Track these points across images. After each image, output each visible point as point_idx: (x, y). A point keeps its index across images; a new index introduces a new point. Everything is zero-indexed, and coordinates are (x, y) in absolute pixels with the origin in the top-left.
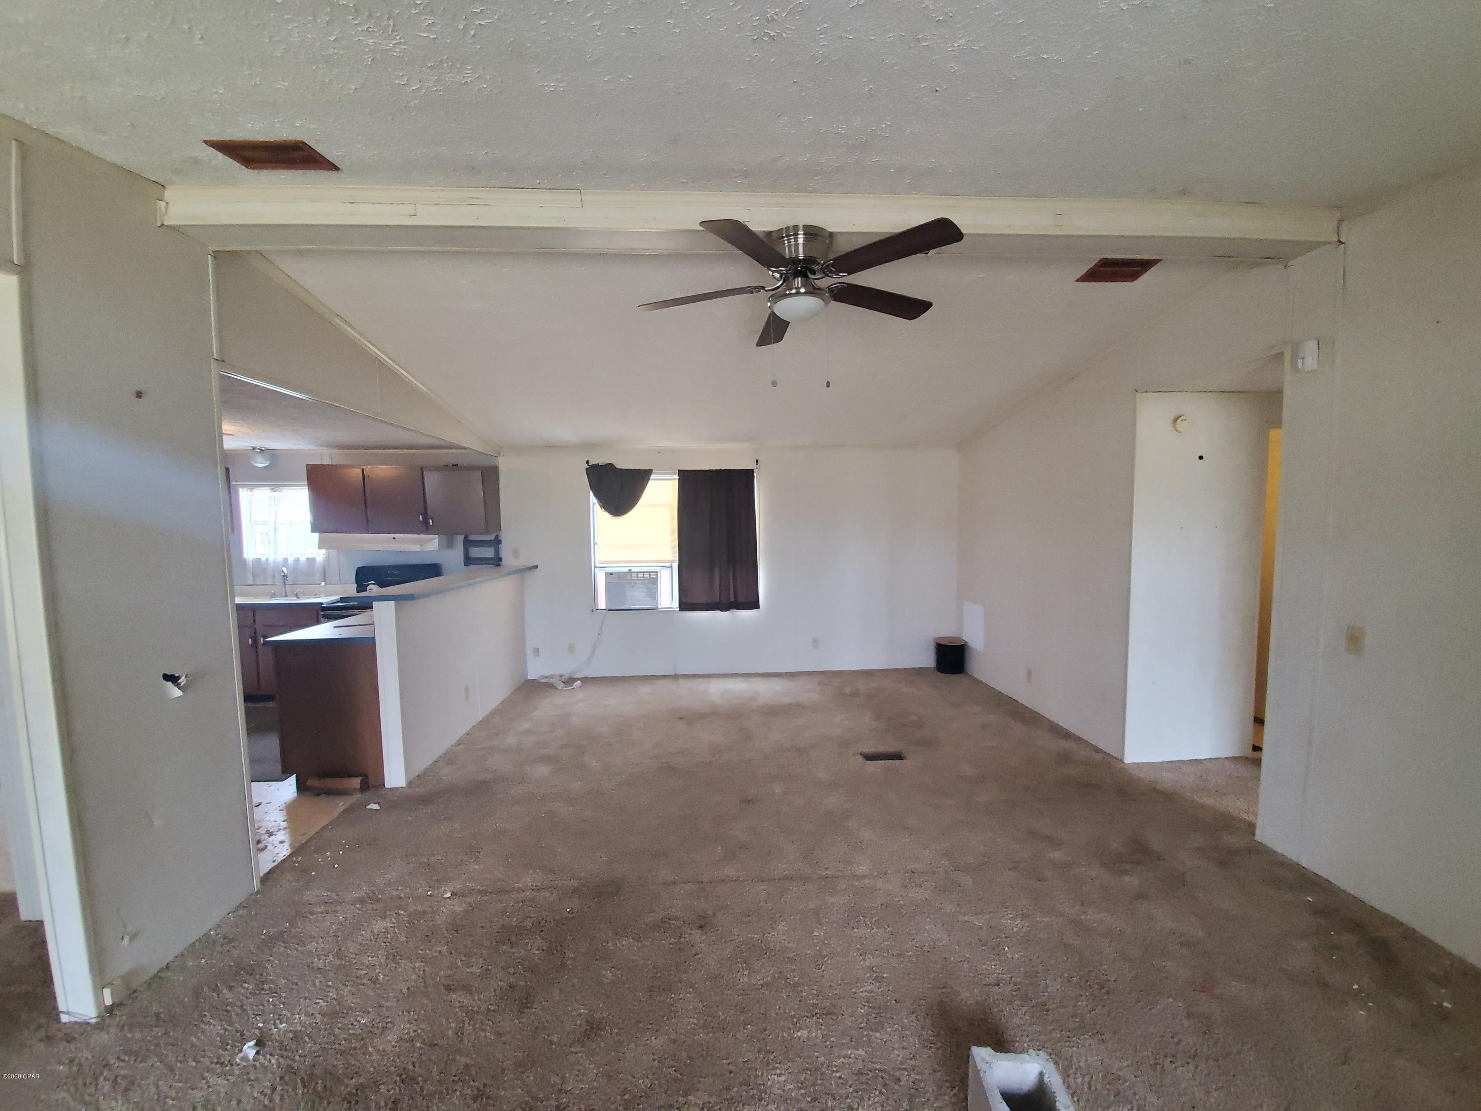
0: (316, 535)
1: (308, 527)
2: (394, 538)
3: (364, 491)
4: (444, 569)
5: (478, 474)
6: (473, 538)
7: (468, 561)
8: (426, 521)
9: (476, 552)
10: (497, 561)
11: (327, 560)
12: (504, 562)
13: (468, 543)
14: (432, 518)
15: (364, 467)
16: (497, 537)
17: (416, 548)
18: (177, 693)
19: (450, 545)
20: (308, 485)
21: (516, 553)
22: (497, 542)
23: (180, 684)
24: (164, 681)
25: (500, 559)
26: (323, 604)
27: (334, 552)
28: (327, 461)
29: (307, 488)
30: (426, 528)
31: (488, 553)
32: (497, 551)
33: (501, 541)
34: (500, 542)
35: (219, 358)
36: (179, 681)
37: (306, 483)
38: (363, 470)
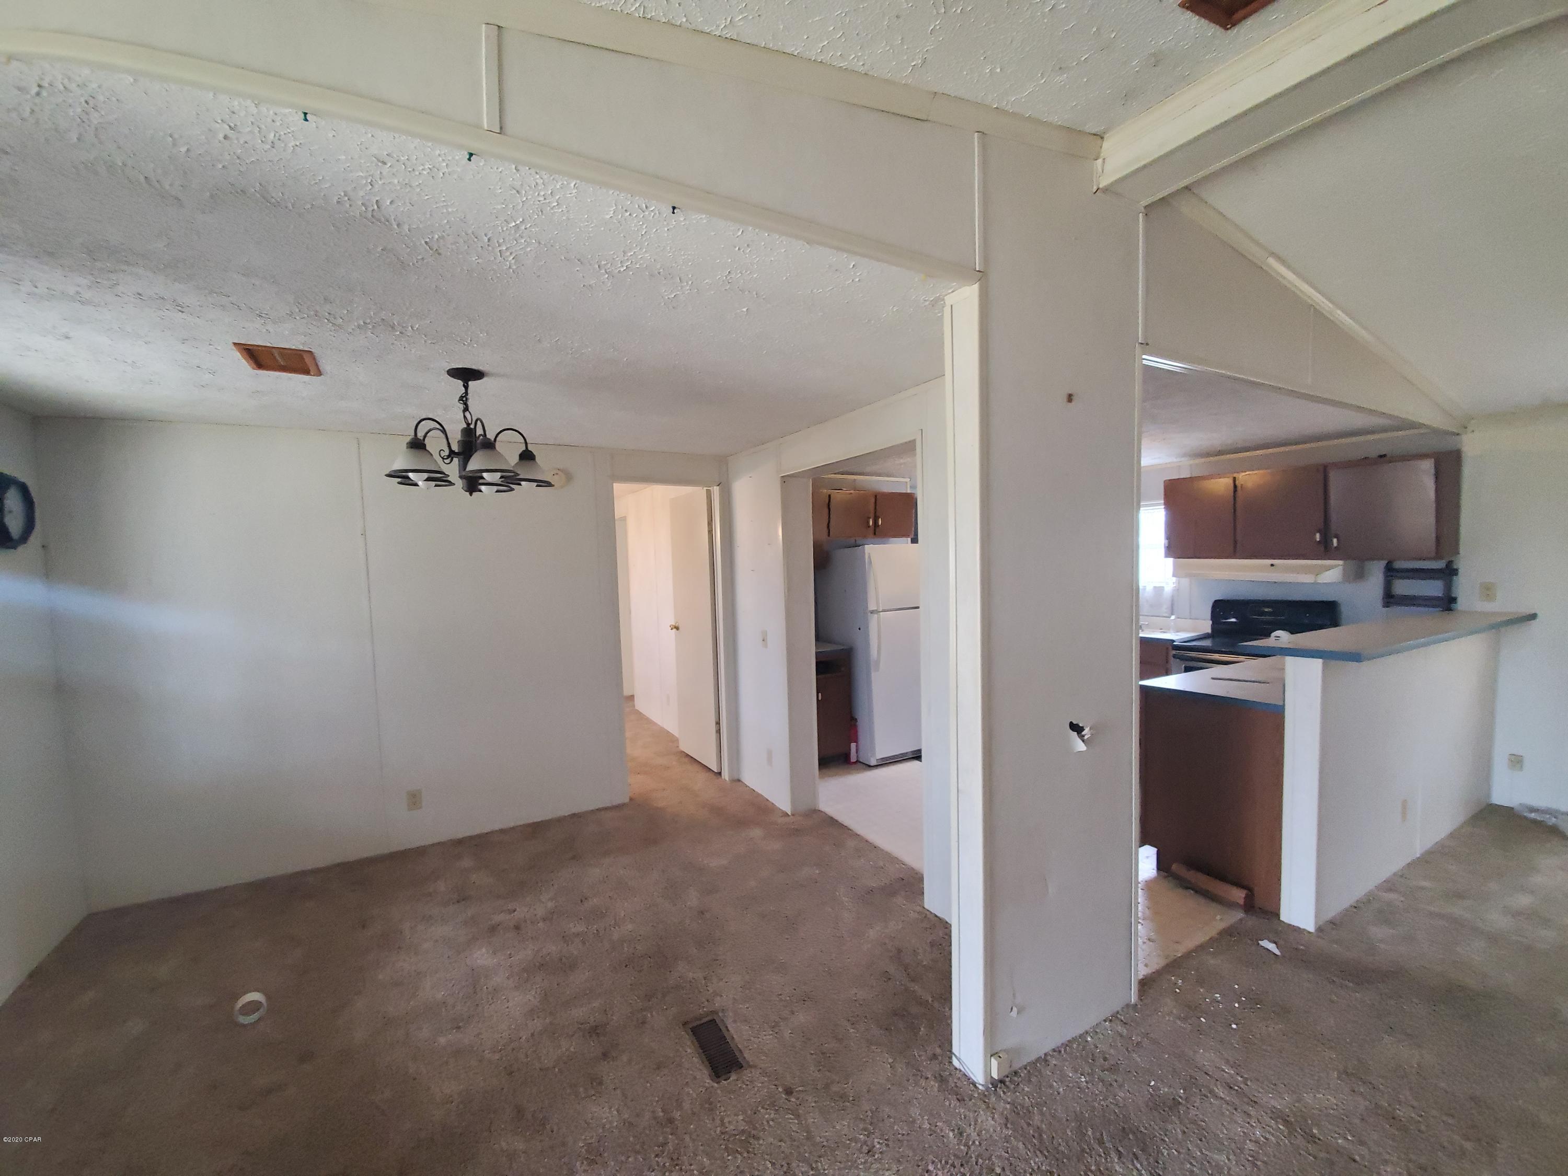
0: (1170, 561)
1: (1162, 551)
2: (1272, 565)
3: (1235, 503)
4: (1345, 611)
5: (1428, 465)
6: (1399, 565)
7: (1390, 599)
8: (1325, 541)
9: (1402, 587)
10: (1447, 603)
11: (1177, 590)
12: (1462, 604)
13: (1391, 572)
14: (1337, 536)
15: (1235, 475)
16: (1450, 563)
17: (1308, 579)
18: (1081, 747)
19: (1359, 575)
20: (1165, 504)
21: (1488, 591)
22: (1449, 573)
23: (1084, 736)
24: (1071, 731)
25: (1453, 600)
26: (1173, 641)
27: (1185, 581)
28: (1185, 474)
29: (1163, 507)
30: (1325, 550)
31: (1433, 588)
32: (1449, 587)
33: (1457, 570)
34: (1455, 572)
35: (1143, 342)
36: (1083, 733)
37: (1163, 502)
38: (1234, 479)
